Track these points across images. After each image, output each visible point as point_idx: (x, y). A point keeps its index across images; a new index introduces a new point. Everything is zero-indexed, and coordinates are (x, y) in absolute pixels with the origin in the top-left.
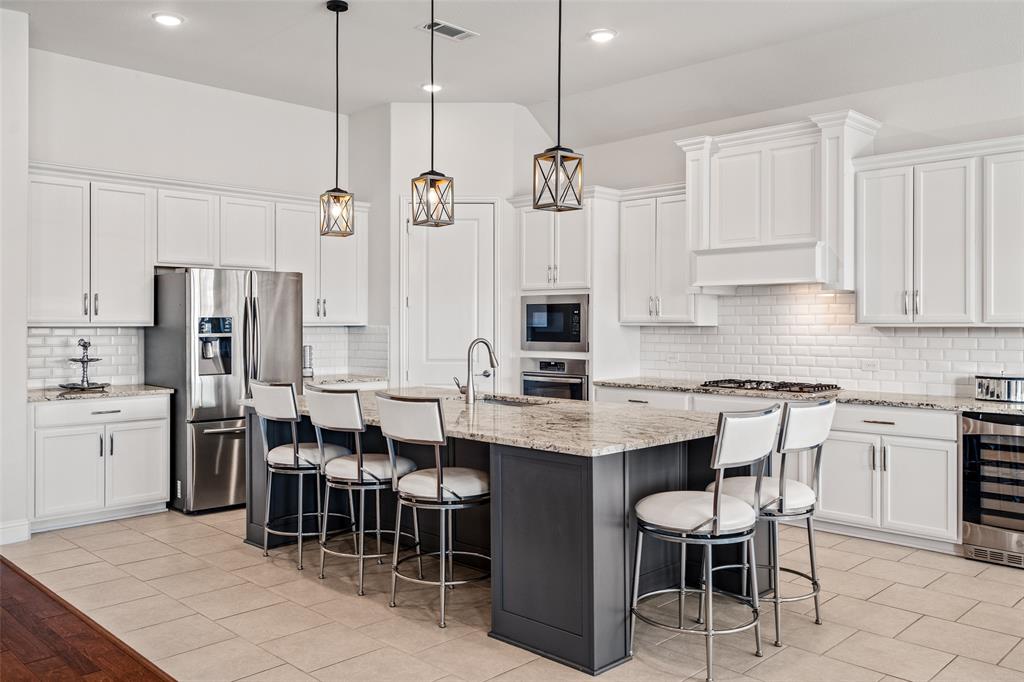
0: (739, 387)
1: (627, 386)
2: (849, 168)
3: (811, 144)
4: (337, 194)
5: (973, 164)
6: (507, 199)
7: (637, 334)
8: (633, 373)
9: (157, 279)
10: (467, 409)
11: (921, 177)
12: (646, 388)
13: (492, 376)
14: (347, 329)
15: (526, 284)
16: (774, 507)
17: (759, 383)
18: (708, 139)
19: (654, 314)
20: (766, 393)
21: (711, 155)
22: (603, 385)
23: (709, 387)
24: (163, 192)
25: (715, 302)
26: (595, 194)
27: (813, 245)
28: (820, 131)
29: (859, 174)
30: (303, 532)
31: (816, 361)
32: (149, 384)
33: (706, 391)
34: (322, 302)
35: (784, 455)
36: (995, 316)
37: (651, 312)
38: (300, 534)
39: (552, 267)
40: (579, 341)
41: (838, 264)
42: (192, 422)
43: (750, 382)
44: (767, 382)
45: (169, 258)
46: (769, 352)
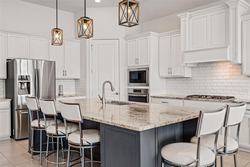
0: (199, 97)
1: (161, 97)
2: (239, 20)
3: (225, 12)
4: (57, 30)
6: (123, 38)
7: (165, 80)
8: (163, 93)
9: (7, 63)
10: (103, 106)
12: (168, 98)
13: (119, 94)
14: (74, 80)
15: (129, 65)
16: (222, 150)
17: (206, 96)
18: (188, 13)
19: (170, 73)
20: (209, 100)
21: (189, 19)
22: (154, 97)
23: (189, 97)
24: (9, 35)
25: (190, 70)
26: (151, 34)
27: (227, 47)
28: (229, 7)
29: (243, 22)
30: (42, 151)
31: (226, 88)
32: (7, 98)
33: (188, 99)
34: (65, 71)
35: (226, 128)
37: (169, 73)
38: (41, 152)
39: (137, 59)
40: (146, 83)
41: (236, 54)
42: (16, 110)
43: (203, 96)
44: (209, 96)
45: (11, 57)
46: (209, 86)
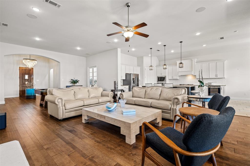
5: (208, 64)
11: (203, 65)
19: (173, 78)
25: (179, 77)
27: (192, 71)
31: (190, 82)
36: (210, 77)
39: (161, 73)
41: (195, 73)
